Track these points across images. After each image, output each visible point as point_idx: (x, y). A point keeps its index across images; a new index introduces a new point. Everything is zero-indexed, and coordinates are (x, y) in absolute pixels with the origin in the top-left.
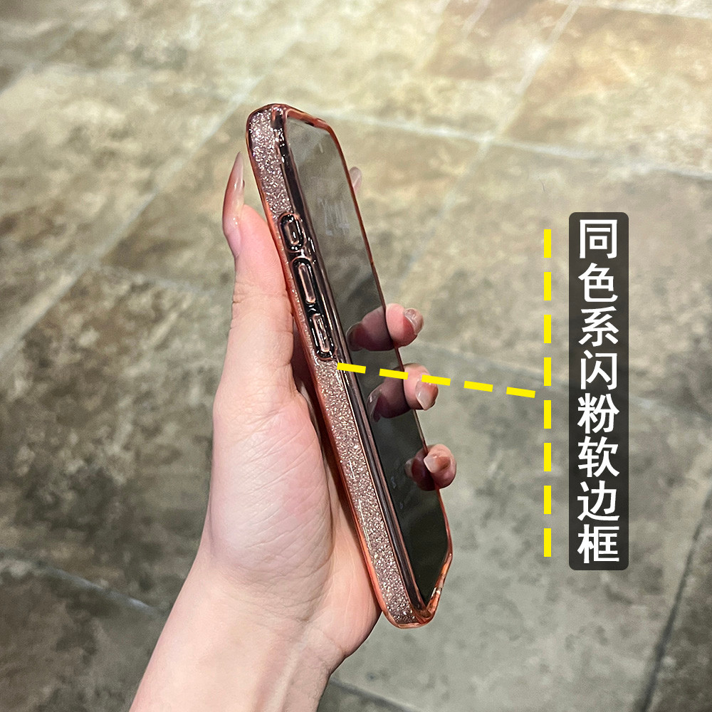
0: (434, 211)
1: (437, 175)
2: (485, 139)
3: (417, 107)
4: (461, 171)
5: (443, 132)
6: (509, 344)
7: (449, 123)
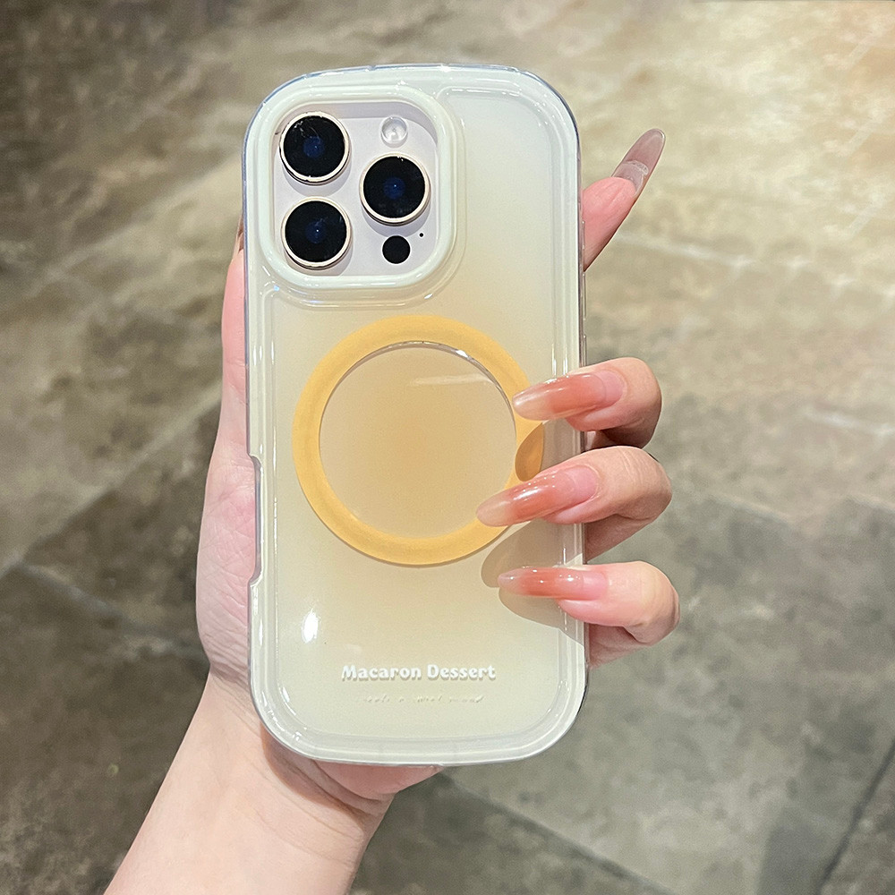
0: (669, 333)
1: (676, 295)
2: (740, 263)
3: (666, 224)
4: (706, 293)
5: (692, 251)
6: (734, 477)
7: (700, 242)
